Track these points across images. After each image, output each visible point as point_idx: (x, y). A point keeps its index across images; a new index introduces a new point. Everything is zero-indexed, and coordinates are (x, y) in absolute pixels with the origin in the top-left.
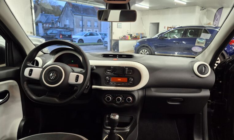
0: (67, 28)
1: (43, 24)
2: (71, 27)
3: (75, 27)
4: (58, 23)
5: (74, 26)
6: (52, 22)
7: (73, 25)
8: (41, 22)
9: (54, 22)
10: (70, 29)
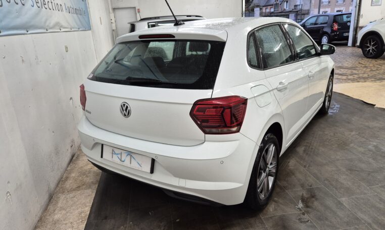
0: (297, 11)
1: (260, 9)
2: (306, 8)
3: (312, 7)
4: (286, 3)
5: (310, 7)
6: (275, 3)
7: (309, 5)
8: (258, 6)
9: (278, 2)
10: (303, 12)
